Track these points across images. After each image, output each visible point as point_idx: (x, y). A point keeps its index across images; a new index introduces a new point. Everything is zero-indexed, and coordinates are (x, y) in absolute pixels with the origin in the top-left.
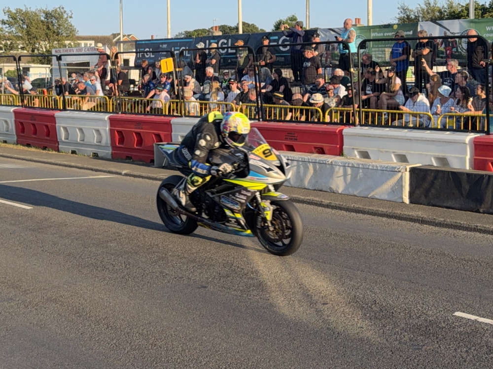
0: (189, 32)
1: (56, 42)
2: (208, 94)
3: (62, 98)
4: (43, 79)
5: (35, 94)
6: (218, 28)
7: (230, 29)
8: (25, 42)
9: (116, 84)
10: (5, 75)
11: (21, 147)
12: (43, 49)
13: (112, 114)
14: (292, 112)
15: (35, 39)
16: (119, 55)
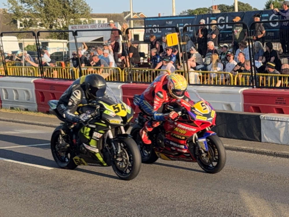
0: (192, 11)
1: (72, 20)
2: (210, 64)
3: (78, 70)
4: (61, 53)
5: (54, 66)
6: (217, 7)
7: (228, 7)
8: (44, 19)
9: (128, 57)
10: (25, 49)
11: (41, 115)
12: (60, 25)
13: (124, 84)
14: (281, 80)
15: (52, 17)
16: (130, 30)
